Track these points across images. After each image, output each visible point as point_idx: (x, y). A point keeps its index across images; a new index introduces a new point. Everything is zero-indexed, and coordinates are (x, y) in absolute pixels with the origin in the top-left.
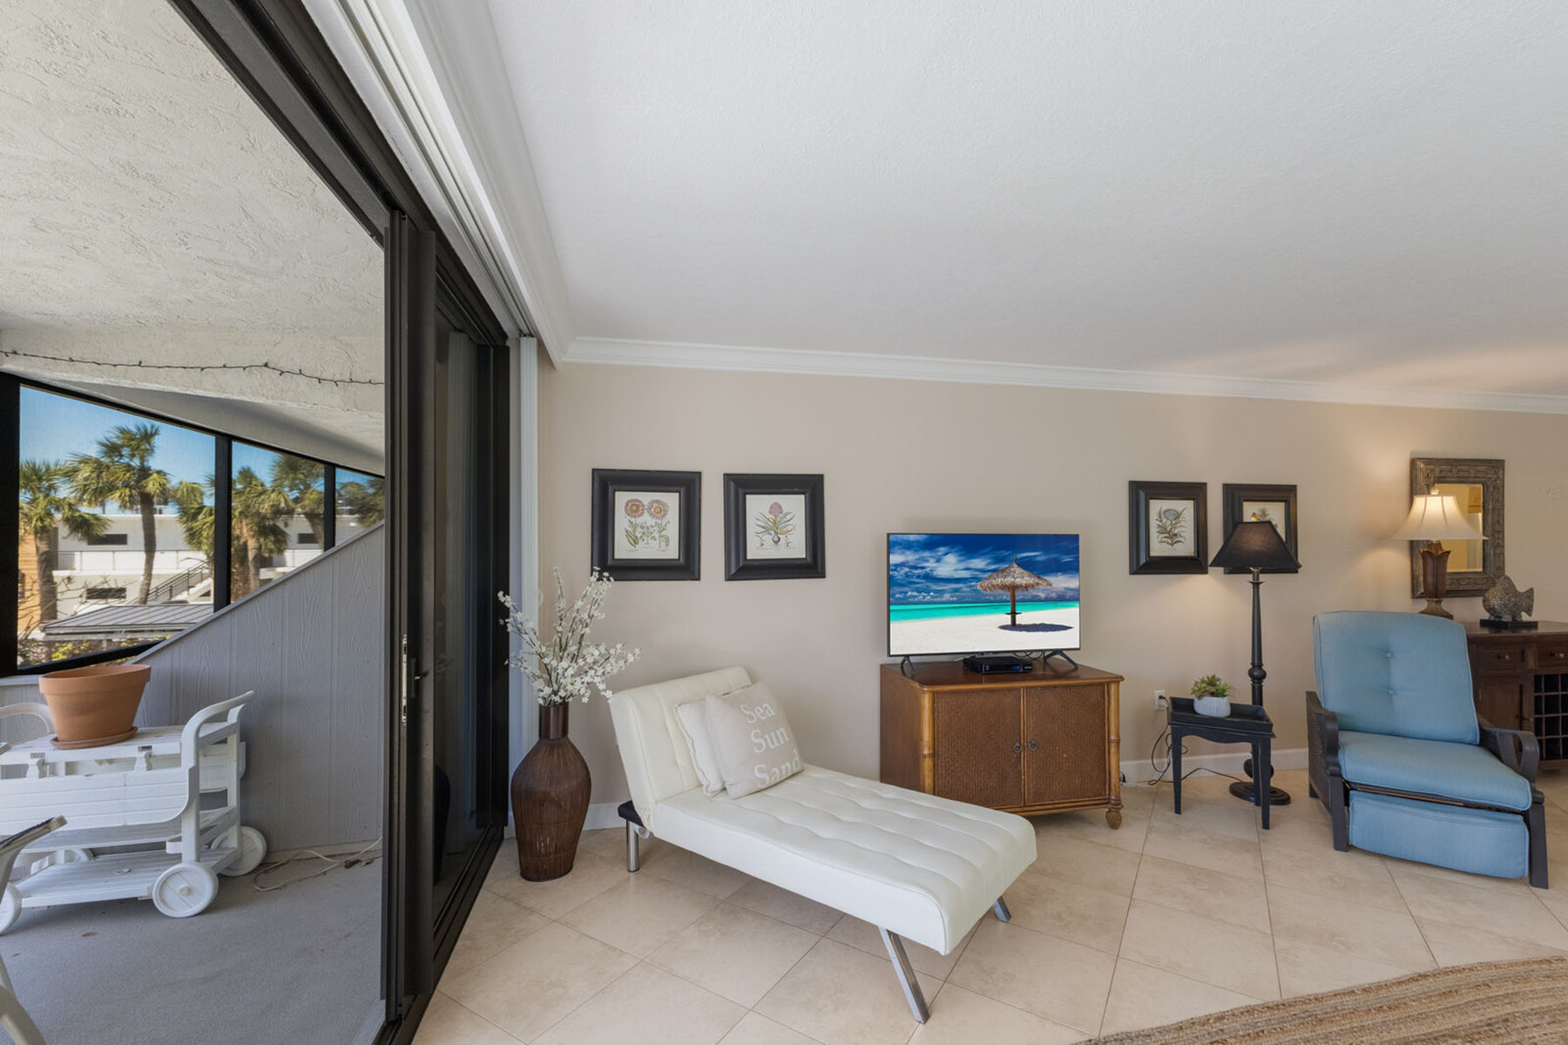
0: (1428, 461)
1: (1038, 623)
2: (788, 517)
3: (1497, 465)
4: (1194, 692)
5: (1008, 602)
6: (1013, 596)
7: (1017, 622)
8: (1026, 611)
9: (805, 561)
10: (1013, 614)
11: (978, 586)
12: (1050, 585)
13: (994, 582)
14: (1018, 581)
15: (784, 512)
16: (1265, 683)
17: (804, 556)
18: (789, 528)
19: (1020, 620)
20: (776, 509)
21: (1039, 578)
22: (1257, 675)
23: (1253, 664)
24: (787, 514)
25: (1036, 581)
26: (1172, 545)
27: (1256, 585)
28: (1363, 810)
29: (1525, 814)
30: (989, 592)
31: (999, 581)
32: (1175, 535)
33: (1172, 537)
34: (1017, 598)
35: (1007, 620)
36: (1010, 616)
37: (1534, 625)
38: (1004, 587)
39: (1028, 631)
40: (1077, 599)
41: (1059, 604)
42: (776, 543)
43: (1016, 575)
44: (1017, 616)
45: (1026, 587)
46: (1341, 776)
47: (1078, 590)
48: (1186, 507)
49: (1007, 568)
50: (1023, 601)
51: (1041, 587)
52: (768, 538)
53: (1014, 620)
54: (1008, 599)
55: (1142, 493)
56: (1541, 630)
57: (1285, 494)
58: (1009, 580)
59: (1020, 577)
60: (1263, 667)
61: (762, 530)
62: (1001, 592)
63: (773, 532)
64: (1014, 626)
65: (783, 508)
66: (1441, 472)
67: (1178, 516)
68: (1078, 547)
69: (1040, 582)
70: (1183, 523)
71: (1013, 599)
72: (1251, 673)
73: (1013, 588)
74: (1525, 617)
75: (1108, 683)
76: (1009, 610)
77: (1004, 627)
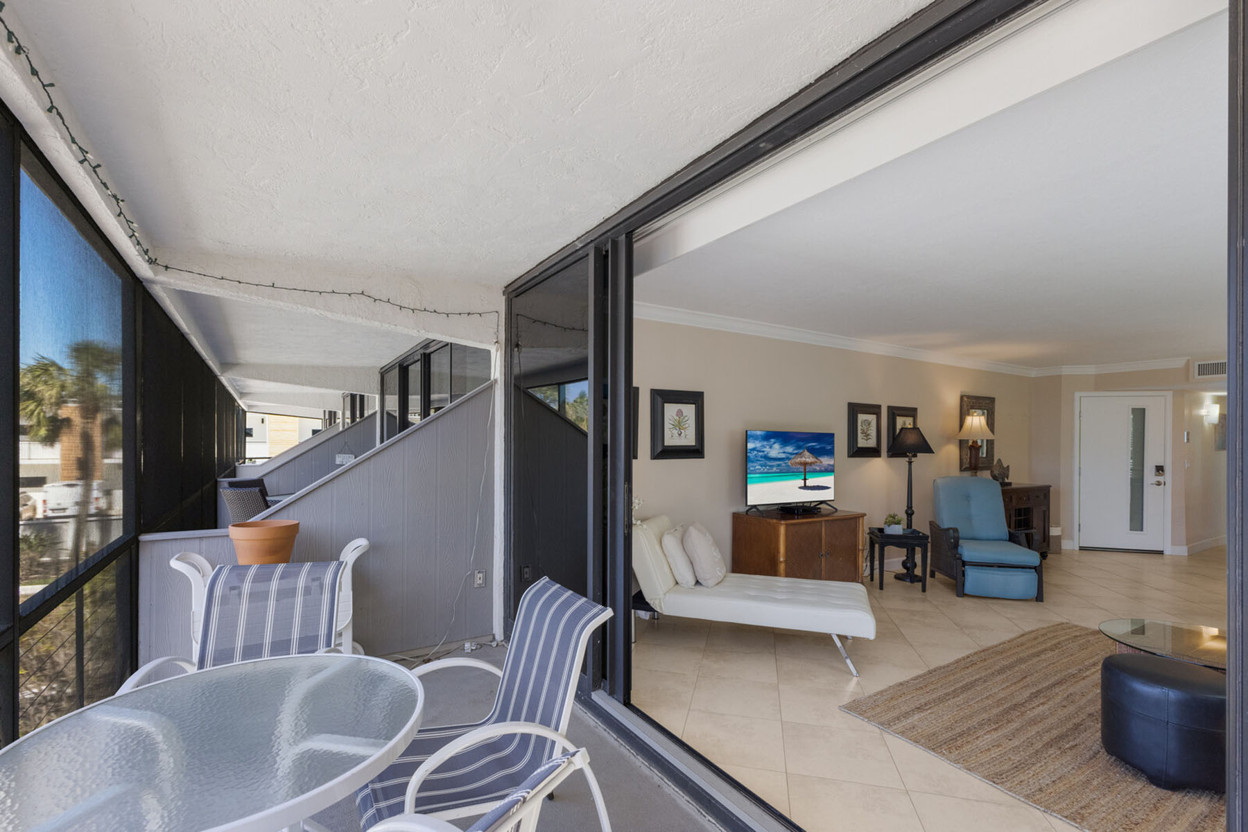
0: (968, 397)
1: (816, 485)
2: (686, 419)
3: (992, 400)
4: (886, 523)
5: (801, 472)
6: (805, 469)
7: (807, 485)
9: (695, 448)
10: (805, 479)
11: (789, 463)
12: (821, 462)
13: (796, 461)
14: (807, 460)
15: (684, 415)
16: (913, 517)
17: (694, 444)
18: (687, 425)
19: (809, 483)
20: (680, 413)
21: (817, 459)
22: (910, 513)
23: (908, 507)
24: (686, 416)
25: (815, 460)
26: (867, 440)
27: (910, 463)
28: (972, 574)
29: (1035, 568)
30: (794, 466)
31: (799, 460)
32: (868, 435)
33: (867, 436)
34: (807, 470)
35: (802, 483)
36: (803, 481)
37: (1010, 484)
38: (801, 464)
39: (811, 490)
40: (832, 471)
42: (680, 435)
43: (806, 457)
45: (811, 464)
46: (961, 559)
47: (833, 466)
48: (872, 418)
49: (802, 452)
50: (809, 472)
51: (817, 464)
52: (675, 432)
53: (805, 483)
55: (855, 410)
56: (1013, 486)
57: (911, 412)
58: (803, 459)
59: (808, 457)
60: (913, 509)
61: (672, 426)
62: (799, 466)
63: (677, 428)
64: (805, 487)
65: (684, 413)
66: (973, 403)
67: (869, 424)
68: (833, 441)
69: (817, 461)
70: (871, 428)
71: (806, 470)
72: (907, 512)
73: (805, 464)
74: (1006, 481)
75: (859, 517)
76: (803, 477)
77: (800, 488)
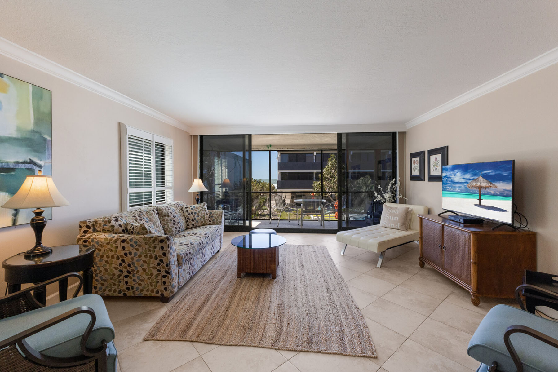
1: (490, 205)
5: (478, 194)
6: (480, 191)
7: (481, 204)
8: (485, 199)
10: (480, 199)
11: (467, 186)
12: (496, 187)
13: (473, 185)
14: (482, 185)
18: (438, 165)
19: (483, 203)
21: (491, 183)
24: (438, 161)
30: (470, 188)
31: (474, 184)
34: (481, 192)
35: (478, 203)
36: (478, 200)
38: (476, 187)
39: (485, 208)
41: (501, 197)
42: (436, 170)
43: (481, 182)
44: (481, 201)
45: (485, 188)
49: (478, 178)
50: (484, 194)
51: (492, 188)
53: (480, 202)
54: (478, 192)
58: (478, 184)
59: (483, 182)
62: (475, 189)
64: (480, 205)
65: (437, 159)
69: (492, 185)
71: (480, 192)
73: (480, 188)
76: (478, 197)
77: (476, 205)
